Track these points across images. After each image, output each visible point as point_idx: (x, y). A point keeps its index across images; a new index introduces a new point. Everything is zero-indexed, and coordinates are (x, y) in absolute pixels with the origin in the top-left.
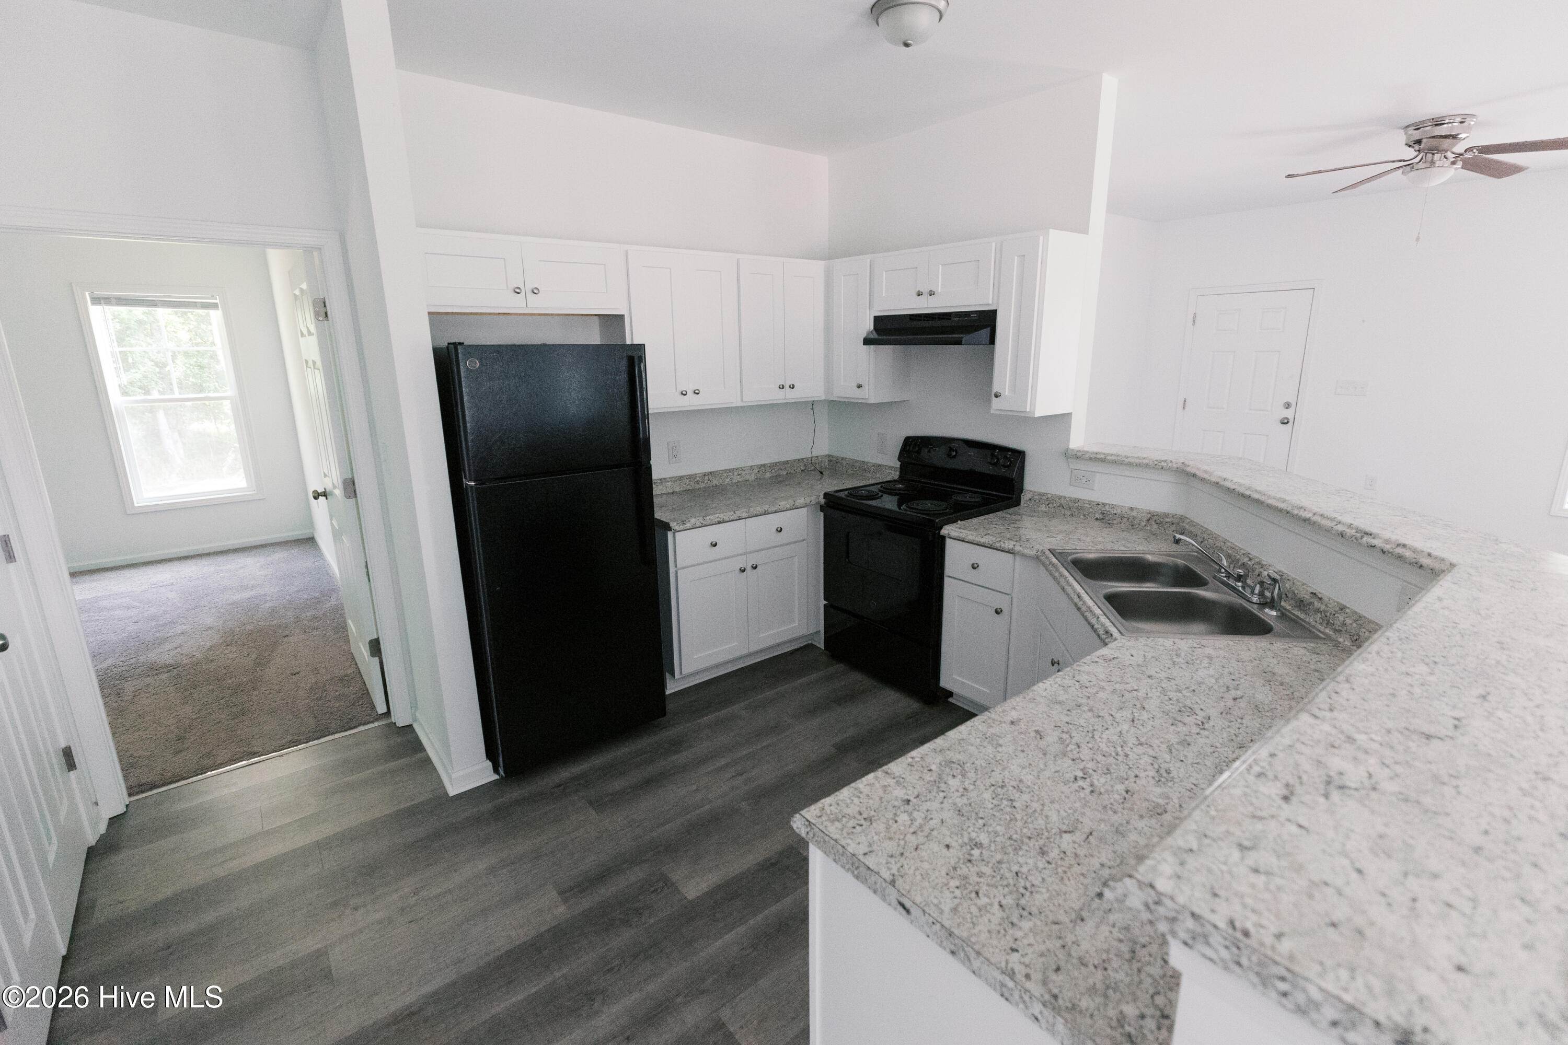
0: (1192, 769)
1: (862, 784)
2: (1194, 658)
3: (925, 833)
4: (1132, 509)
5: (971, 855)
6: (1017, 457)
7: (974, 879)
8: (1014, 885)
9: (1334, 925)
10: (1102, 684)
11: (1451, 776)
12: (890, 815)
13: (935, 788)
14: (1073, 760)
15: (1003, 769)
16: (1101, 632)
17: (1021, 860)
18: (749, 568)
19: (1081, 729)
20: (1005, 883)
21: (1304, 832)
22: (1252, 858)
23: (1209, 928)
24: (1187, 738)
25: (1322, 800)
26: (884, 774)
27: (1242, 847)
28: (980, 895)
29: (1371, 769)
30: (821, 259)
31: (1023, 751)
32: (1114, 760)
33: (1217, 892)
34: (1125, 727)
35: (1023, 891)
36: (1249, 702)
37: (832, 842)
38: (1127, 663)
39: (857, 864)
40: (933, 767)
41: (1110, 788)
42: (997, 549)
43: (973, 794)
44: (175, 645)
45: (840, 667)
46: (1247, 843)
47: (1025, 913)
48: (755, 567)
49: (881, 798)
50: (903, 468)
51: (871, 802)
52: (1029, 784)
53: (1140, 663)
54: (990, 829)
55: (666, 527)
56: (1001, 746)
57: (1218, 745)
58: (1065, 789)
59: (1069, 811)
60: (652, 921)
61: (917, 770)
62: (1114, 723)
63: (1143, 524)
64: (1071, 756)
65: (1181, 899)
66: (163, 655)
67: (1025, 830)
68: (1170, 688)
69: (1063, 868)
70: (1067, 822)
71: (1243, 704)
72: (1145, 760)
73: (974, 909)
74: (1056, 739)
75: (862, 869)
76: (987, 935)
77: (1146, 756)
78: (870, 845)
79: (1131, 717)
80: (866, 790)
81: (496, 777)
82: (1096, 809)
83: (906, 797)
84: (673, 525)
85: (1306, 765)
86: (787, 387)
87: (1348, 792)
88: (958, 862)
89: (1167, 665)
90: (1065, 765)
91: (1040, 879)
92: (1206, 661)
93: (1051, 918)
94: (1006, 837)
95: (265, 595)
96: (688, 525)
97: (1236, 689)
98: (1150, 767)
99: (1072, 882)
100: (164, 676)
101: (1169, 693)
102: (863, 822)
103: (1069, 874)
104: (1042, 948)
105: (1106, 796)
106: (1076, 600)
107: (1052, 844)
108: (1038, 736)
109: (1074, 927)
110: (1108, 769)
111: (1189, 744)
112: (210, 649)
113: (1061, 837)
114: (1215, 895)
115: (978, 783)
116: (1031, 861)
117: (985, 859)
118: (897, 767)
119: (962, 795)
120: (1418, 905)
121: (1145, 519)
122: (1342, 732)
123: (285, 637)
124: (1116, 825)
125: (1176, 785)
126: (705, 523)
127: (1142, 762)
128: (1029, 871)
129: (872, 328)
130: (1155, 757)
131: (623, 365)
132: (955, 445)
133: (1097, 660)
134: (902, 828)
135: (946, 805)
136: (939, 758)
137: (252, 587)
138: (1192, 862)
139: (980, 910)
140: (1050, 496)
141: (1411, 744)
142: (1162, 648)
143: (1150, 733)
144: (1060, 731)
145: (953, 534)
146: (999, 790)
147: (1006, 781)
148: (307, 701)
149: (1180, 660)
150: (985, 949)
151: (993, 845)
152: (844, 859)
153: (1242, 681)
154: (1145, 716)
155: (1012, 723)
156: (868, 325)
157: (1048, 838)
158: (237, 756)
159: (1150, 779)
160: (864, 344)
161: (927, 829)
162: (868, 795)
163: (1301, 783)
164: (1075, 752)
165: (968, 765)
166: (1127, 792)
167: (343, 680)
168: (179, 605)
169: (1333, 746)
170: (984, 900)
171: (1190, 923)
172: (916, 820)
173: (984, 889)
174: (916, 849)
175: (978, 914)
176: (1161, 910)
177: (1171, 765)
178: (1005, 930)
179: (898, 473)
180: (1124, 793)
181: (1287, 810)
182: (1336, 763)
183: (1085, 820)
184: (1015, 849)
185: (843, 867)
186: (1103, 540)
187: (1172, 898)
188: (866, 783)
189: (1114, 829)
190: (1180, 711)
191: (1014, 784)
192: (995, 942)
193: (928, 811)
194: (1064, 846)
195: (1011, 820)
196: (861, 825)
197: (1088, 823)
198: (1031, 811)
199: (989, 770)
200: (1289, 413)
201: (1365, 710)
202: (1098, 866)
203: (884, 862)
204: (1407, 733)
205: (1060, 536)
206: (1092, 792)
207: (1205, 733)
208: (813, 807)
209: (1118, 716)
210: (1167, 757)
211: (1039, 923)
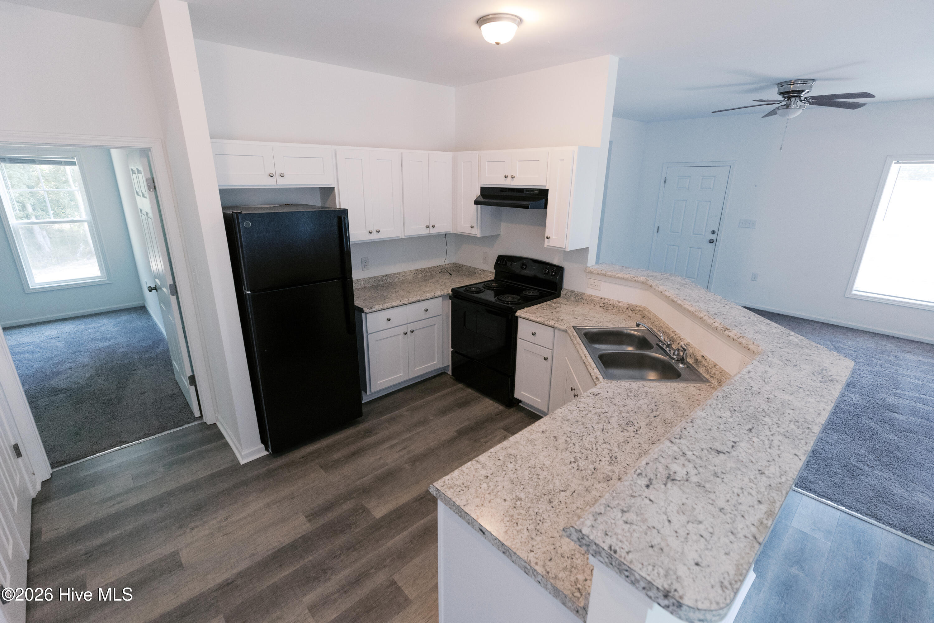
0: (627, 456)
1: (465, 468)
2: (638, 393)
3: (494, 494)
4: (619, 302)
5: (516, 504)
6: (559, 271)
7: (516, 516)
8: (535, 519)
9: (652, 547)
10: (590, 409)
11: (722, 473)
12: (478, 484)
13: (501, 469)
14: (571, 452)
15: (536, 458)
16: (594, 378)
17: (540, 506)
18: (409, 333)
19: (576, 435)
20: (530, 518)
21: (651, 503)
22: (627, 516)
23: (601, 549)
24: (628, 439)
25: (663, 486)
26: (476, 462)
27: (623, 511)
28: (518, 524)
29: (688, 470)
30: (451, 151)
31: (546, 448)
32: (591, 452)
33: (607, 533)
34: (599, 433)
35: (538, 522)
36: (661, 419)
37: (449, 499)
38: (605, 396)
39: (460, 510)
40: (501, 458)
41: (587, 467)
42: (545, 325)
43: (519, 472)
44: (66, 376)
45: (460, 386)
46: (625, 509)
47: (539, 533)
48: (412, 332)
49: (474, 476)
50: (496, 274)
51: (469, 477)
52: (548, 466)
53: (611, 396)
54: (526, 491)
55: (361, 311)
56: (536, 445)
57: (642, 443)
58: (565, 468)
59: (565, 480)
60: (357, 530)
61: (493, 460)
62: (594, 431)
63: (624, 310)
64: (570, 450)
65: (592, 537)
66: (59, 382)
67: (543, 491)
68: (624, 411)
69: (559, 510)
70: (563, 486)
71: (658, 419)
72: (606, 451)
73: (515, 532)
74: (563, 441)
75: (463, 513)
76: (520, 544)
77: (607, 449)
78: (467, 501)
79: (602, 427)
80: (466, 471)
81: (267, 453)
82: (578, 479)
83: (486, 475)
84: (366, 310)
85: (661, 469)
86: (431, 227)
87: (675, 482)
88: (509, 508)
89: (624, 398)
90: (566, 455)
91: (548, 516)
92: (644, 394)
93: (550, 535)
94: (534, 494)
95: (118, 344)
96: (374, 309)
97: (656, 411)
98: (607, 456)
99: (562, 517)
100: (61, 396)
101: (623, 414)
102: (464, 488)
103: (561, 513)
104: (545, 549)
105: (584, 472)
106: (584, 358)
107: (555, 498)
108: (555, 439)
109: (561, 539)
110: (587, 457)
111: (628, 443)
112: (89, 378)
113: (560, 494)
114: (607, 534)
115: (523, 466)
116: (544, 507)
117: (522, 506)
118: (483, 458)
119: (514, 473)
120: (689, 536)
121: (625, 308)
122: (682, 450)
123: (134, 370)
124: (587, 487)
125: (619, 465)
126: (384, 308)
127: (604, 452)
128: (542, 512)
129: (479, 194)
130: (611, 450)
131: (335, 222)
132: (525, 262)
133: (590, 395)
134: (483, 491)
135: (506, 478)
136: (504, 453)
137: (110, 338)
138: (600, 519)
139: (518, 532)
140: (576, 293)
141: (710, 456)
142: (623, 387)
143: (610, 437)
144: (566, 436)
145: (523, 315)
146: (533, 469)
147: (537, 464)
148: (152, 410)
149: (632, 394)
150: (518, 551)
151: (527, 499)
152: (454, 508)
153: (660, 406)
154: (609, 427)
155: (543, 432)
156: (477, 193)
157: (554, 495)
158: (114, 444)
159: (607, 462)
160: (475, 204)
161: (495, 491)
162: (467, 474)
163: (656, 478)
164: (572, 448)
165: (518, 456)
166: (595, 469)
167: (171, 397)
168: (65, 350)
169: (675, 458)
170: (520, 527)
171: (594, 547)
172: (490, 487)
173: (520, 521)
174: (490, 502)
175: (517, 534)
176: (584, 541)
177: (618, 454)
178: (528, 541)
179: (494, 276)
180: (593, 470)
181: (647, 492)
182: (674, 467)
183: (573, 485)
184: (537, 501)
185: (454, 511)
186: (602, 320)
187: (588, 537)
188: (466, 467)
189: (585, 489)
190: (627, 424)
191: (540, 466)
192: (523, 548)
193: (497, 481)
194: (561, 499)
195: (537, 485)
196: (463, 490)
197: (573, 487)
198: (547, 480)
199: (528, 458)
200: (714, 237)
201: (695, 438)
202: (575, 508)
203: (473, 509)
204: (710, 450)
205: (579, 318)
206: (578, 469)
207: (637, 436)
208: (440, 481)
209: (596, 427)
210: (617, 450)
211: (544, 537)
